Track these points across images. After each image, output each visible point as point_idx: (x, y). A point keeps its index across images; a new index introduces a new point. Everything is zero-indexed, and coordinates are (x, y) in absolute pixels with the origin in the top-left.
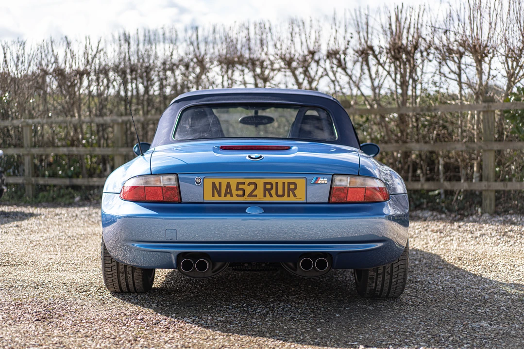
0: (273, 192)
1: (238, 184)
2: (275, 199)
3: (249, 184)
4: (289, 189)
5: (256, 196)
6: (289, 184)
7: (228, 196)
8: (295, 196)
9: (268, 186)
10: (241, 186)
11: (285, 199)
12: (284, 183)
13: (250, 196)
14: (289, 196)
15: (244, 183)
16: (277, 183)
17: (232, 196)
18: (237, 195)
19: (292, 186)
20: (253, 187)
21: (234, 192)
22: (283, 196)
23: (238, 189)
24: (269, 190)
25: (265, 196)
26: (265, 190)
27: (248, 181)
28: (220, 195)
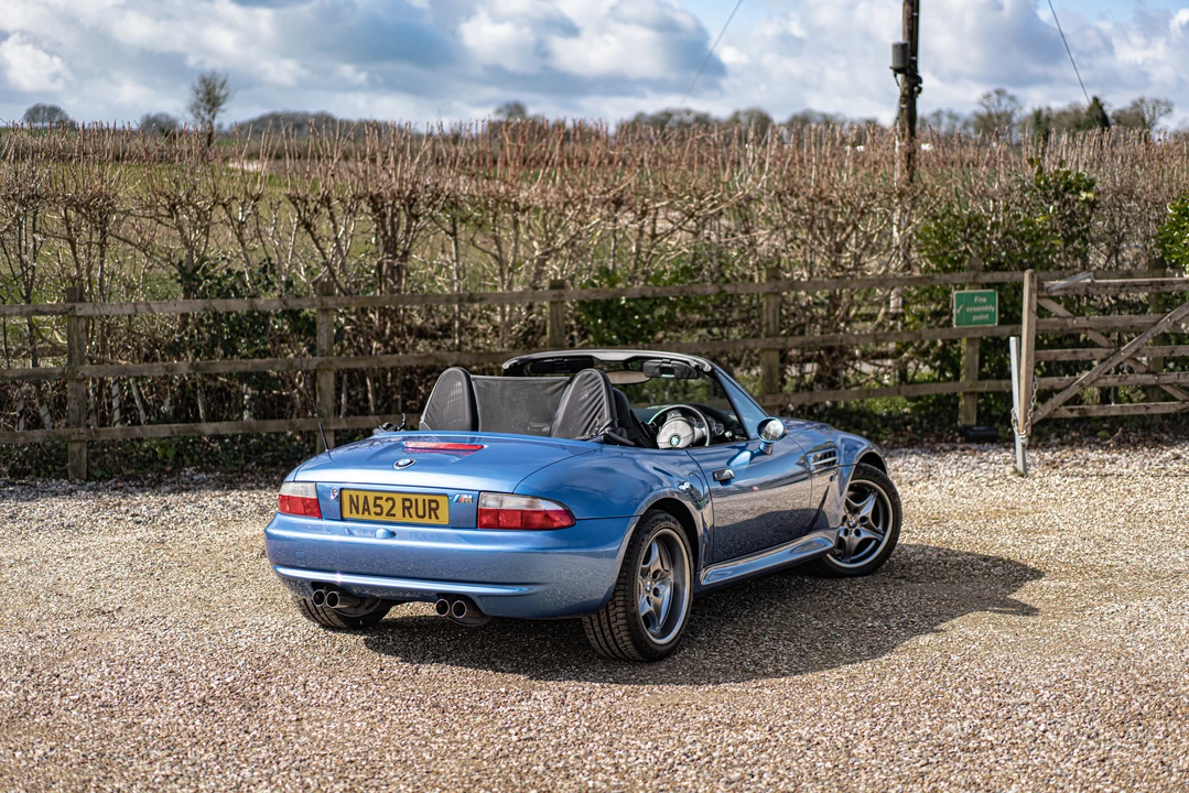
0: (413, 511)
1: (376, 498)
2: (415, 520)
3: (387, 500)
4: (431, 509)
5: (394, 515)
6: (430, 501)
7: (366, 513)
8: (437, 518)
9: (407, 504)
10: (378, 502)
11: (426, 520)
12: (424, 500)
13: (388, 514)
14: (430, 518)
15: (381, 498)
16: (416, 500)
17: (369, 514)
18: (376, 514)
19: (434, 505)
20: (391, 502)
21: (372, 509)
22: (423, 516)
23: (376, 506)
24: (409, 508)
25: (404, 516)
26: (404, 508)
27: (385, 496)
28: (358, 513)
